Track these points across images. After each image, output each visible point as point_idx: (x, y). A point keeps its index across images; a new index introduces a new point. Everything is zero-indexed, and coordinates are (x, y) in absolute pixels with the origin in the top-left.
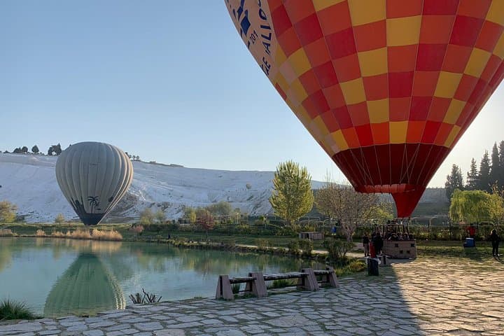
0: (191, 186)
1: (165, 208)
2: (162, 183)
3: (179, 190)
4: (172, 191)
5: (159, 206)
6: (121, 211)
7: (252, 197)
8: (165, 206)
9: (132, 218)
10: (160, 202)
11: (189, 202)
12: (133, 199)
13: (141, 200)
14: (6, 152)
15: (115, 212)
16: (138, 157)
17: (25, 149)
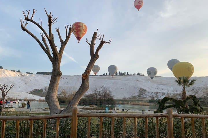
0: (165, 85)
1: (157, 94)
2: (154, 84)
3: (161, 87)
4: (158, 87)
5: (155, 93)
6: (141, 95)
7: (194, 89)
8: (157, 93)
9: (145, 98)
10: (155, 92)
11: (166, 92)
12: (145, 91)
13: (147, 91)
14: (101, 75)
15: (139, 95)
16: (143, 74)
17: (107, 74)
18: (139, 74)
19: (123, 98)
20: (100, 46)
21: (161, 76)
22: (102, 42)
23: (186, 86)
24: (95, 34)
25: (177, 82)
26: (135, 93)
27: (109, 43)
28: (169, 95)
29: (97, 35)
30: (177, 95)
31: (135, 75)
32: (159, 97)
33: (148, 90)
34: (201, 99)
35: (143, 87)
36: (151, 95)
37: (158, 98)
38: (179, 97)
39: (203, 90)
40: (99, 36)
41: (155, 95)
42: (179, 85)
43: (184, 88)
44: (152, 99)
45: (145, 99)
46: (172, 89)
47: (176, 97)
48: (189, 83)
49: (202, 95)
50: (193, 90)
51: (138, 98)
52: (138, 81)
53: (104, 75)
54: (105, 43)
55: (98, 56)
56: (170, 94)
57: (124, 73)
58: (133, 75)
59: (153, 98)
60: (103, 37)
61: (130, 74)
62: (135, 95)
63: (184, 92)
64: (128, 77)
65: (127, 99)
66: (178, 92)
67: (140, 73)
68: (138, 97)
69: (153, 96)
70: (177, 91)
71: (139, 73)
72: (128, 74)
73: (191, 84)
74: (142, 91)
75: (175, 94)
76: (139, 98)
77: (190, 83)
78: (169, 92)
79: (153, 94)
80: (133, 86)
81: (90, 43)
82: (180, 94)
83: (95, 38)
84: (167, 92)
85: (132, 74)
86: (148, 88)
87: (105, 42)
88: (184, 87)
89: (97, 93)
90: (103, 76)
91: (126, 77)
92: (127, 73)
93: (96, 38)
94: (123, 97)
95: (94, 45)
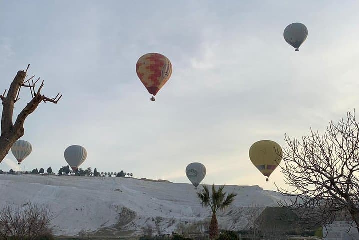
0: (177, 201)
1: (158, 222)
2: (154, 199)
3: (168, 205)
4: (162, 206)
5: (153, 220)
6: (123, 225)
8: (158, 220)
9: (133, 232)
10: (155, 216)
11: (177, 217)
12: (132, 214)
13: (138, 215)
14: (27, 173)
15: (118, 227)
16: (131, 175)
17: (42, 170)
18: (121, 174)
19: (80, 234)
20: (31, 108)
21: (168, 182)
22: (38, 99)
23: (218, 207)
24: (21, 75)
25: (201, 197)
26: (108, 221)
27: (56, 103)
28: (184, 223)
29: (26, 79)
30: (199, 224)
31: (114, 176)
32: (162, 229)
33: (139, 213)
34: (243, 233)
35: (128, 206)
36: (145, 226)
37: (159, 232)
38: (204, 230)
39: (247, 214)
40: (31, 82)
41: (153, 225)
42: (204, 203)
43: (214, 212)
44: (147, 234)
45: (133, 235)
46: (189, 210)
47: (198, 229)
48: (223, 201)
49: (246, 225)
50: (230, 213)
51: (114, 234)
52: (118, 190)
53: (35, 172)
54: (45, 101)
55: (22, 131)
56: (186, 223)
57: (86, 171)
58: (108, 176)
59: (150, 231)
60: (42, 85)
61: (102, 174)
62: (108, 225)
63: (214, 222)
64: (97, 180)
65: (89, 234)
66: (202, 219)
67: (124, 172)
68: (115, 229)
69: (149, 227)
70: (199, 216)
71: (122, 172)
72: (96, 174)
73: (227, 203)
74: (126, 216)
75: (196, 223)
76: (119, 234)
77: (225, 202)
78: (184, 218)
79: (150, 223)
80: (106, 203)
81: (5, 97)
82: (205, 224)
83: (20, 85)
84: (179, 218)
85: (106, 174)
86: (141, 208)
87: (45, 99)
88: (215, 209)
89: (8, 220)
90: (31, 175)
91: (92, 181)
92: (96, 170)
93: (24, 86)
94: (79, 231)
95: (15, 102)
